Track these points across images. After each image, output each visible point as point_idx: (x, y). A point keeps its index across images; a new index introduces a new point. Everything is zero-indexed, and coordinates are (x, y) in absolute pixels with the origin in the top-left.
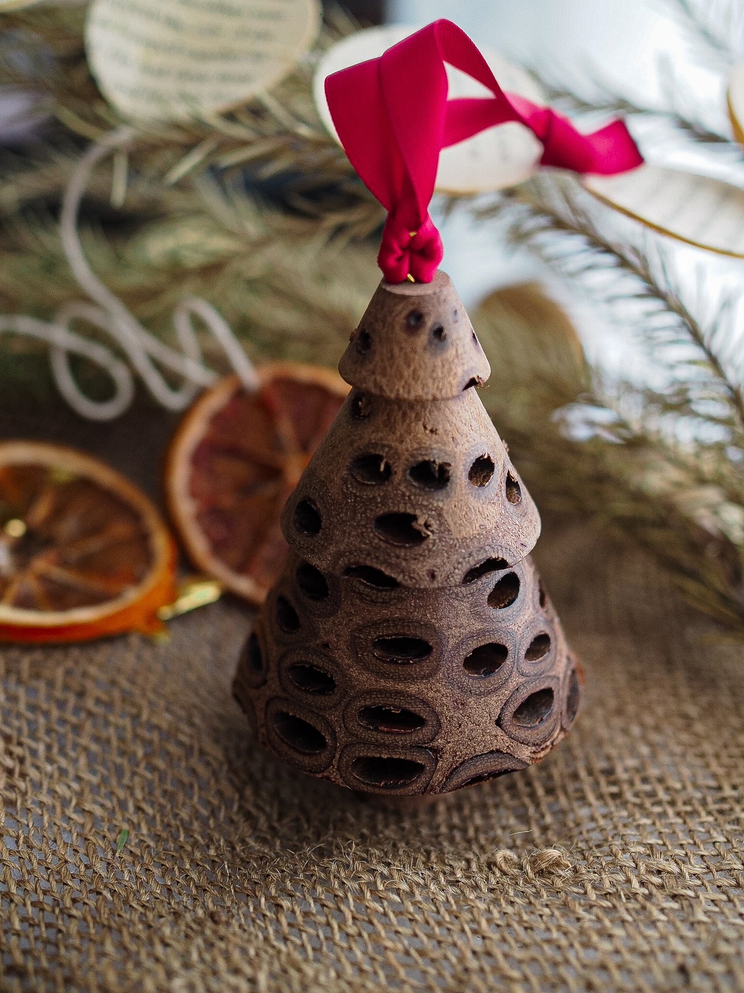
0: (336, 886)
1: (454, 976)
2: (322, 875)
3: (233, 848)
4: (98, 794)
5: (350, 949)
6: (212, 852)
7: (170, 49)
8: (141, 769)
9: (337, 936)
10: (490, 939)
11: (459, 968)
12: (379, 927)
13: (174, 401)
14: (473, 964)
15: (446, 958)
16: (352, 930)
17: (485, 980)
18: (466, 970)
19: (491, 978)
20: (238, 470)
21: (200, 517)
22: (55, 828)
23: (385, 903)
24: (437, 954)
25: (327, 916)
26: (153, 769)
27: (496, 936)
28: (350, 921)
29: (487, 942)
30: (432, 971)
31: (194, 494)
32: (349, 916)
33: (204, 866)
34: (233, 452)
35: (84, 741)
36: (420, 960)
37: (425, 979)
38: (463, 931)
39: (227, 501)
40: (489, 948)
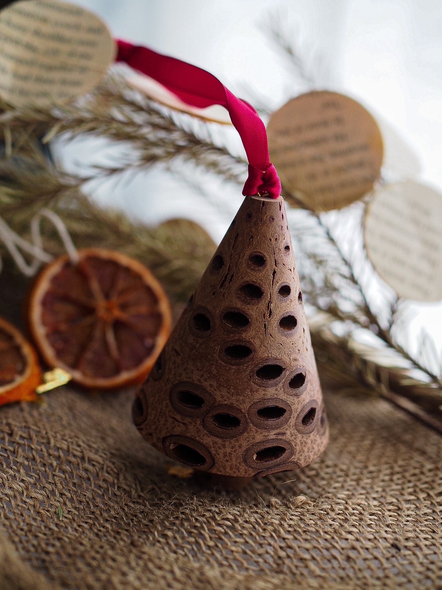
0: (194, 521)
1: (275, 562)
2: (183, 516)
3: (124, 510)
4: (37, 488)
5: (213, 554)
6: (113, 512)
7: (30, 63)
8: (57, 473)
9: (204, 548)
10: (288, 539)
11: (276, 557)
12: (226, 540)
13: (29, 271)
14: (282, 554)
15: (267, 553)
16: (211, 543)
17: (292, 562)
18: (280, 558)
19: (295, 561)
20: (68, 309)
21: (48, 336)
22: (20, 508)
23: (225, 527)
24: (261, 551)
25: (195, 538)
26: (64, 472)
27: (290, 537)
28: (208, 539)
29: (286, 540)
30: (260, 560)
31: (44, 323)
32: (207, 536)
33: (112, 521)
34: (66, 299)
35: (20, 460)
36: (253, 555)
37: (259, 565)
38: (272, 536)
39: (63, 327)
40: (289, 544)
